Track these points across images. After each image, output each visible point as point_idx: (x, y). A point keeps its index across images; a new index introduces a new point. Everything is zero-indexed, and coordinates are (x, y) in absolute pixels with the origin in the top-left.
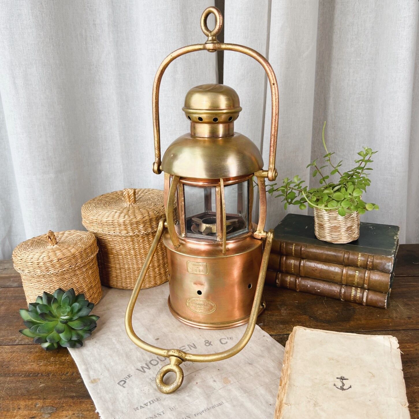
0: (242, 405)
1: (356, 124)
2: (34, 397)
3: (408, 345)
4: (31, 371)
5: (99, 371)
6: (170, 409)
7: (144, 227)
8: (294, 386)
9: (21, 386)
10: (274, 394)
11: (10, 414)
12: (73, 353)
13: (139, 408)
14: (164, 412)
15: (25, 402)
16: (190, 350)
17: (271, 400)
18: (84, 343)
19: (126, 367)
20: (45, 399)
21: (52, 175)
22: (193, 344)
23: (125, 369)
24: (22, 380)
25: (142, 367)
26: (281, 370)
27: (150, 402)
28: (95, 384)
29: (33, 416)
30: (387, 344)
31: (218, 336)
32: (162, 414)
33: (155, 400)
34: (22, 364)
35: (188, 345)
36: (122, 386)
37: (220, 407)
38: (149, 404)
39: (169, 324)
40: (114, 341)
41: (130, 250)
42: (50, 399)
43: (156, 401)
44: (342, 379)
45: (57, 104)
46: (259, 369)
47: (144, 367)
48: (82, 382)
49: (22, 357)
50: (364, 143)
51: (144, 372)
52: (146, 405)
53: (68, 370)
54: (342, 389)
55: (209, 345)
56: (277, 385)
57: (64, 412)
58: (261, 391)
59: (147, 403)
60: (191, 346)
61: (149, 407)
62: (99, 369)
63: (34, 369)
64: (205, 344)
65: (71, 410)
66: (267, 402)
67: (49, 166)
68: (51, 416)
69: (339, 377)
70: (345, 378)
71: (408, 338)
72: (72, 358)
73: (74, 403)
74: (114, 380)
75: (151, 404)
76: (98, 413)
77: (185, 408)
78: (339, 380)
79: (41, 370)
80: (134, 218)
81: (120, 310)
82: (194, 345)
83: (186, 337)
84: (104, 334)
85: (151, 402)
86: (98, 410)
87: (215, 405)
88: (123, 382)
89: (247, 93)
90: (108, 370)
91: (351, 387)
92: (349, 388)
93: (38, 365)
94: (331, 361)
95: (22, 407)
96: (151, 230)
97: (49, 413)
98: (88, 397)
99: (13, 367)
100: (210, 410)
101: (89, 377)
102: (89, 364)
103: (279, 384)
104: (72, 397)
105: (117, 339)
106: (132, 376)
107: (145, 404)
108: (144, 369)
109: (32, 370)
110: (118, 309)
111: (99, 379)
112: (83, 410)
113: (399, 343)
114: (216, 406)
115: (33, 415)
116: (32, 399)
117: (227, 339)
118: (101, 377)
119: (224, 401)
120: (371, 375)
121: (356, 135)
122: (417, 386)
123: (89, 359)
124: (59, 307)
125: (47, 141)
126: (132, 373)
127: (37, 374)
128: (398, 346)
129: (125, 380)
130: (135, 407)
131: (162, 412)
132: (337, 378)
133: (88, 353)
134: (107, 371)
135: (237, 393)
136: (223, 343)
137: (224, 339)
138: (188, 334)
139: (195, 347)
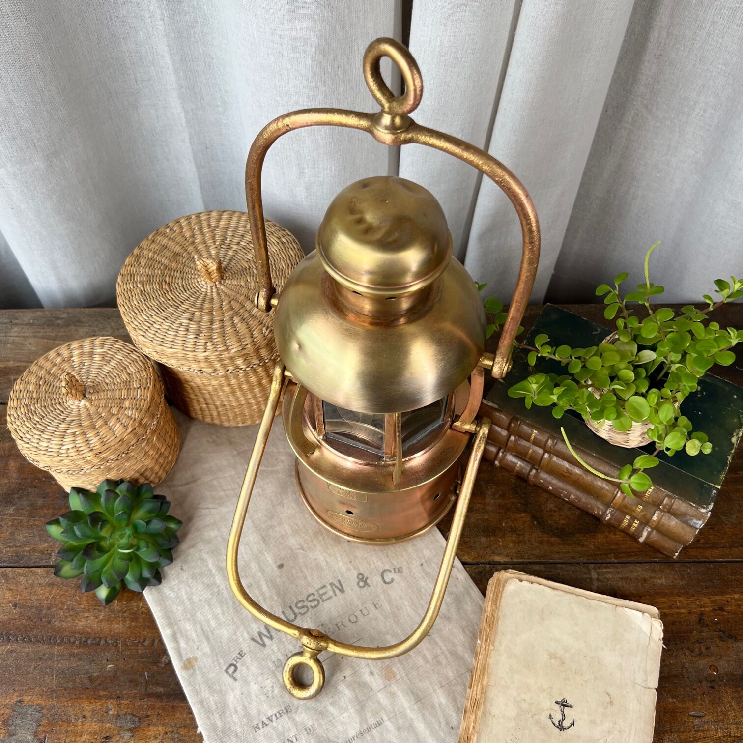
0: (411, 728)
2: (102, 693)
4: (88, 633)
5: (194, 641)
6: (306, 729)
8: (490, 714)
9: (77, 666)
10: (459, 705)
11: (72, 728)
12: (148, 594)
13: (261, 726)
14: (298, 736)
15: (91, 703)
16: (334, 597)
17: (454, 719)
18: (163, 570)
19: (235, 633)
20: (119, 697)
22: (339, 581)
23: (234, 637)
24: (77, 654)
25: (260, 634)
27: (275, 715)
28: (191, 671)
29: (108, 734)
30: (646, 628)
31: (380, 563)
32: (294, 740)
33: (282, 710)
34: (70, 615)
35: (330, 584)
36: (233, 676)
37: (378, 728)
38: (274, 718)
39: (298, 526)
40: (211, 566)
42: (127, 699)
43: (285, 714)
44: (564, 704)
46: (441, 648)
47: (263, 635)
48: (169, 664)
49: (69, 598)
51: (264, 645)
52: (270, 719)
53: (146, 633)
54: (561, 727)
55: (364, 586)
56: (465, 685)
57: (152, 728)
58: (441, 698)
59: (272, 716)
60: (336, 587)
61: (274, 724)
62: (194, 635)
63: (91, 628)
64: (358, 583)
65: (160, 724)
66: (447, 723)
68: (133, 736)
69: (560, 700)
72: (147, 604)
73: (163, 709)
74: (219, 664)
75: (277, 719)
76: (201, 735)
77: (327, 729)
78: (558, 706)
79: (102, 630)
80: (224, 351)
81: (215, 482)
82: (341, 585)
83: (327, 563)
84: (193, 546)
85: (278, 716)
86: (200, 729)
87: (371, 725)
88: (233, 668)
90: (208, 640)
91: (574, 724)
92: (571, 726)
93: (97, 618)
94: (553, 661)
95: (88, 715)
97: (130, 730)
98: (182, 697)
99: (57, 621)
100: (365, 735)
101: (180, 656)
102: (176, 624)
103: (468, 684)
104: (158, 696)
105: (216, 563)
106: (245, 654)
107: (268, 719)
108: (264, 638)
109: (89, 630)
110: (211, 480)
111: (196, 659)
112: (178, 726)
114: (373, 726)
115: (106, 732)
116: (100, 698)
117: (393, 571)
118: (198, 654)
119: (385, 718)
120: (608, 698)
123: (174, 608)
126: (245, 647)
127: (98, 640)
128: (662, 635)
129: (235, 663)
130: (255, 723)
131: (295, 735)
132: (556, 702)
133: (172, 595)
134: (206, 642)
135: (404, 701)
136: (387, 581)
137: (388, 572)
138: (330, 555)
139: (342, 591)
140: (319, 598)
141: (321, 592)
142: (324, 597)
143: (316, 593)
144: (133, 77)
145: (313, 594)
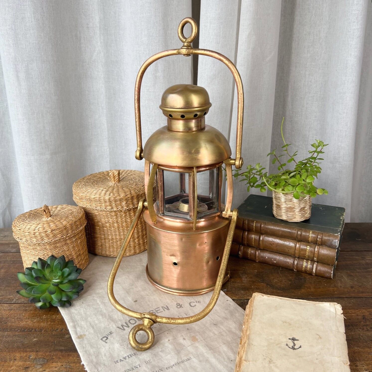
0: (207, 361)
1: (310, 119)
2: (28, 350)
3: (351, 311)
4: (26, 327)
5: (85, 328)
6: (145, 362)
7: (126, 203)
8: (252, 345)
9: (17, 339)
10: (235, 351)
11: (7, 364)
12: (63, 312)
13: (119, 361)
14: (140, 365)
15: (20, 354)
16: (163, 311)
17: (232, 356)
18: (72, 303)
19: (108, 325)
20: (37, 351)
21: (48, 156)
22: (167, 306)
23: (108, 327)
24: (18, 335)
25: (122, 326)
26: (241, 330)
27: (128, 356)
28: (81, 339)
29: (27, 366)
30: (332, 310)
31: (188, 300)
32: (138, 367)
33: (132, 354)
34: (18, 321)
35: (162, 307)
36: (105, 341)
37: (188, 361)
38: (127, 358)
39: (146, 288)
40: (98, 302)
41: (113, 223)
42: (42, 352)
43: (133, 355)
44: (294, 339)
45: (53, 95)
46: (222, 329)
47: (124, 326)
48: (70, 337)
49: (18, 314)
50: (316, 135)
51: (124, 330)
52: (125, 358)
53: (58, 327)
54: (293, 348)
55: (180, 307)
56: (237, 343)
57: (54, 364)
58: (224, 348)
59: (126, 357)
60: (165, 308)
61: (127, 360)
62: (85, 326)
63: (28, 325)
64: (177, 307)
65: (60, 362)
66: (229, 359)
67: (46, 148)
68: (42, 367)
69: (291, 338)
70: (296, 338)
71: (351, 305)
72: (62, 316)
73: (63, 356)
74: (98, 337)
75: (129, 358)
76: (83, 365)
77: (158, 362)
78: (290, 341)
79: (34, 326)
80: (118, 196)
81: (104, 275)
82: (167, 307)
83: (161, 300)
84: (89, 295)
85: (130, 356)
86: (83, 362)
87: (184, 360)
88: (105, 338)
89: (218, 91)
90: (93, 327)
91: (301, 347)
92: (299, 348)
93: (32, 321)
94: (285, 324)
95: (18, 358)
96: (132, 206)
97: (41, 364)
98: (75, 350)
99: (10, 322)
100: (180, 364)
101: (76, 333)
102: (76, 322)
103: (239, 343)
104: (61, 351)
105: (101, 301)
106: (113, 333)
107: (124, 358)
108: (124, 327)
109: (27, 326)
110: (102, 274)
111: (85, 335)
112: (70, 362)
113: (342, 309)
114: (185, 361)
115: (27, 365)
116: (26, 351)
117: (195, 302)
118: (87, 333)
119: (192, 357)
120: (318, 336)
121: (310, 128)
122: (357, 347)
123: (76, 317)
124: (52, 271)
125: (44, 127)
126: (113, 330)
127: (31, 329)
128: (342, 311)
129: (107, 336)
130: (116, 360)
131: (139, 365)
132: (289, 339)
133: (76, 312)
134: (91, 328)
135: (202, 349)
136: (192, 305)
137: (193, 303)
138: (162, 298)
139: (168, 309)
140: (156, 312)
141: (157, 310)
142: (158, 312)
143: (154, 310)
144: (91, 133)
145: (153, 311)
